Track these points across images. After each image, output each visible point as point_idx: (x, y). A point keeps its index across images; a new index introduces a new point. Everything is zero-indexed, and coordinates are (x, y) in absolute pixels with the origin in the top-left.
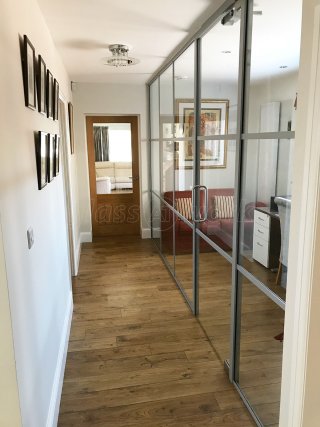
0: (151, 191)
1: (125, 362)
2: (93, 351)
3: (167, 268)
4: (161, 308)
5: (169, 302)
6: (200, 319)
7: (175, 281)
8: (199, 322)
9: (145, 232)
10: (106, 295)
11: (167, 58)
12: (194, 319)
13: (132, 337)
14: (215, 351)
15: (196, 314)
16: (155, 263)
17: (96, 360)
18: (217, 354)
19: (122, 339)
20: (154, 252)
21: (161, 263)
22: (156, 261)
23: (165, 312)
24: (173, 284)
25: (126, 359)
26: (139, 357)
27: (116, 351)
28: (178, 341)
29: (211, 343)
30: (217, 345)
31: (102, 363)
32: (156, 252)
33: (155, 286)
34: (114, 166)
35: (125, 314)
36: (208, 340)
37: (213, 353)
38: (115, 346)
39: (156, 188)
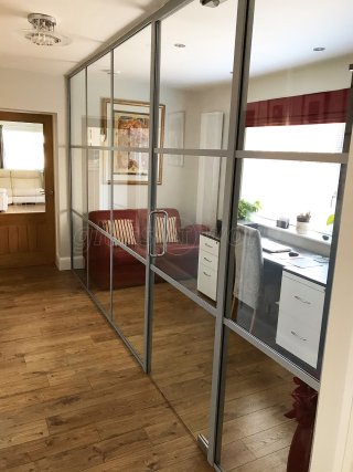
0: (71, 210)
1: (65, 458)
2: (16, 448)
3: (99, 310)
4: (101, 367)
5: (110, 356)
6: (154, 377)
7: (112, 327)
8: (153, 383)
9: (63, 262)
10: (23, 355)
11: (104, 43)
12: (146, 379)
13: (70, 416)
14: (181, 421)
15: (148, 372)
16: (82, 304)
17: (21, 462)
18: (185, 426)
19: (55, 422)
20: (78, 289)
21: (88, 302)
22: (81, 300)
23: (107, 373)
24: (110, 331)
25: (65, 453)
26: (85, 447)
27: (50, 443)
28: (132, 413)
29: (174, 412)
30: (182, 413)
31: (31, 465)
32: (81, 288)
33: (87, 337)
34: (11, 175)
35: (53, 381)
36: (170, 407)
37: (179, 425)
38: (46, 434)
39: (78, 206)
